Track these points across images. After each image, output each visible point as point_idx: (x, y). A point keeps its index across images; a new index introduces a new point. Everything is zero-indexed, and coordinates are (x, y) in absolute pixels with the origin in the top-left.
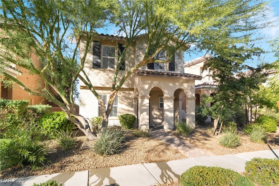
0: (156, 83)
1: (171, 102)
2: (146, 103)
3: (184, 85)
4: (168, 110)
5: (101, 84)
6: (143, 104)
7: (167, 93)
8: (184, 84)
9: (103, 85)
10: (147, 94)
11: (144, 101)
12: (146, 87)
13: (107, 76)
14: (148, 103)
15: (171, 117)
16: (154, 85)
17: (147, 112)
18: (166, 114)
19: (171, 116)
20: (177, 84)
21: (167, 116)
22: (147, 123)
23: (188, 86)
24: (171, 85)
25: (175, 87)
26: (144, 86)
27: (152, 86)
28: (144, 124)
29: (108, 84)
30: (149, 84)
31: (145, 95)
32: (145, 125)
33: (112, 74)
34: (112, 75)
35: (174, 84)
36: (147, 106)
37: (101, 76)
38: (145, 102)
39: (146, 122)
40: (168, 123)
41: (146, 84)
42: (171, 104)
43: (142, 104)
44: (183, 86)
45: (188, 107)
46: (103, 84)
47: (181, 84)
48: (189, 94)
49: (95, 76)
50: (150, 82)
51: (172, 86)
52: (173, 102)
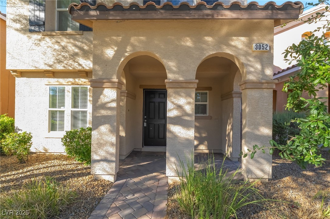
0: (140, 42)
1: (188, 95)
2: (106, 100)
3: (232, 40)
4: (177, 121)
5: (46, 64)
6: (99, 103)
7: (174, 69)
8: (234, 38)
9: (50, 66)
10: (112, 75)
11: (101, 93)
12: (110, 53)
13: (57, 47)
14: (113, 101)
15: (187, 140)
16: (133, 46)
17: (112, 126)
18: (171, 132)
19: (187, 137)
20: (209, 39)
21: (175, 137)
22: (111, 154)
23: (249, 45)
24: (188, 43)
25: (203, 49)
26: (102, 52)
27: (126, 52)
28: (103, 158)
29: (60, 62)
30: (116, 44)
31: (103, 77)
32: (105, 160)
33: (68, 41)
34: (68, 43)
35: (198, 40)
36: (111, 109)
37: (46, 48)
38: (105, 96)
39: (107, 152)
40: (177, 160)
41: (108, 45)
42: (189, 103)
43: (98, 101)
44: (229, 45)
45: (247, 110)
46: (51, 63)
47: (225, 40)
48: (252, 69)
49: (34, 47)
50: (120, 39)
51: (189, 47)
52: (194, 95)
